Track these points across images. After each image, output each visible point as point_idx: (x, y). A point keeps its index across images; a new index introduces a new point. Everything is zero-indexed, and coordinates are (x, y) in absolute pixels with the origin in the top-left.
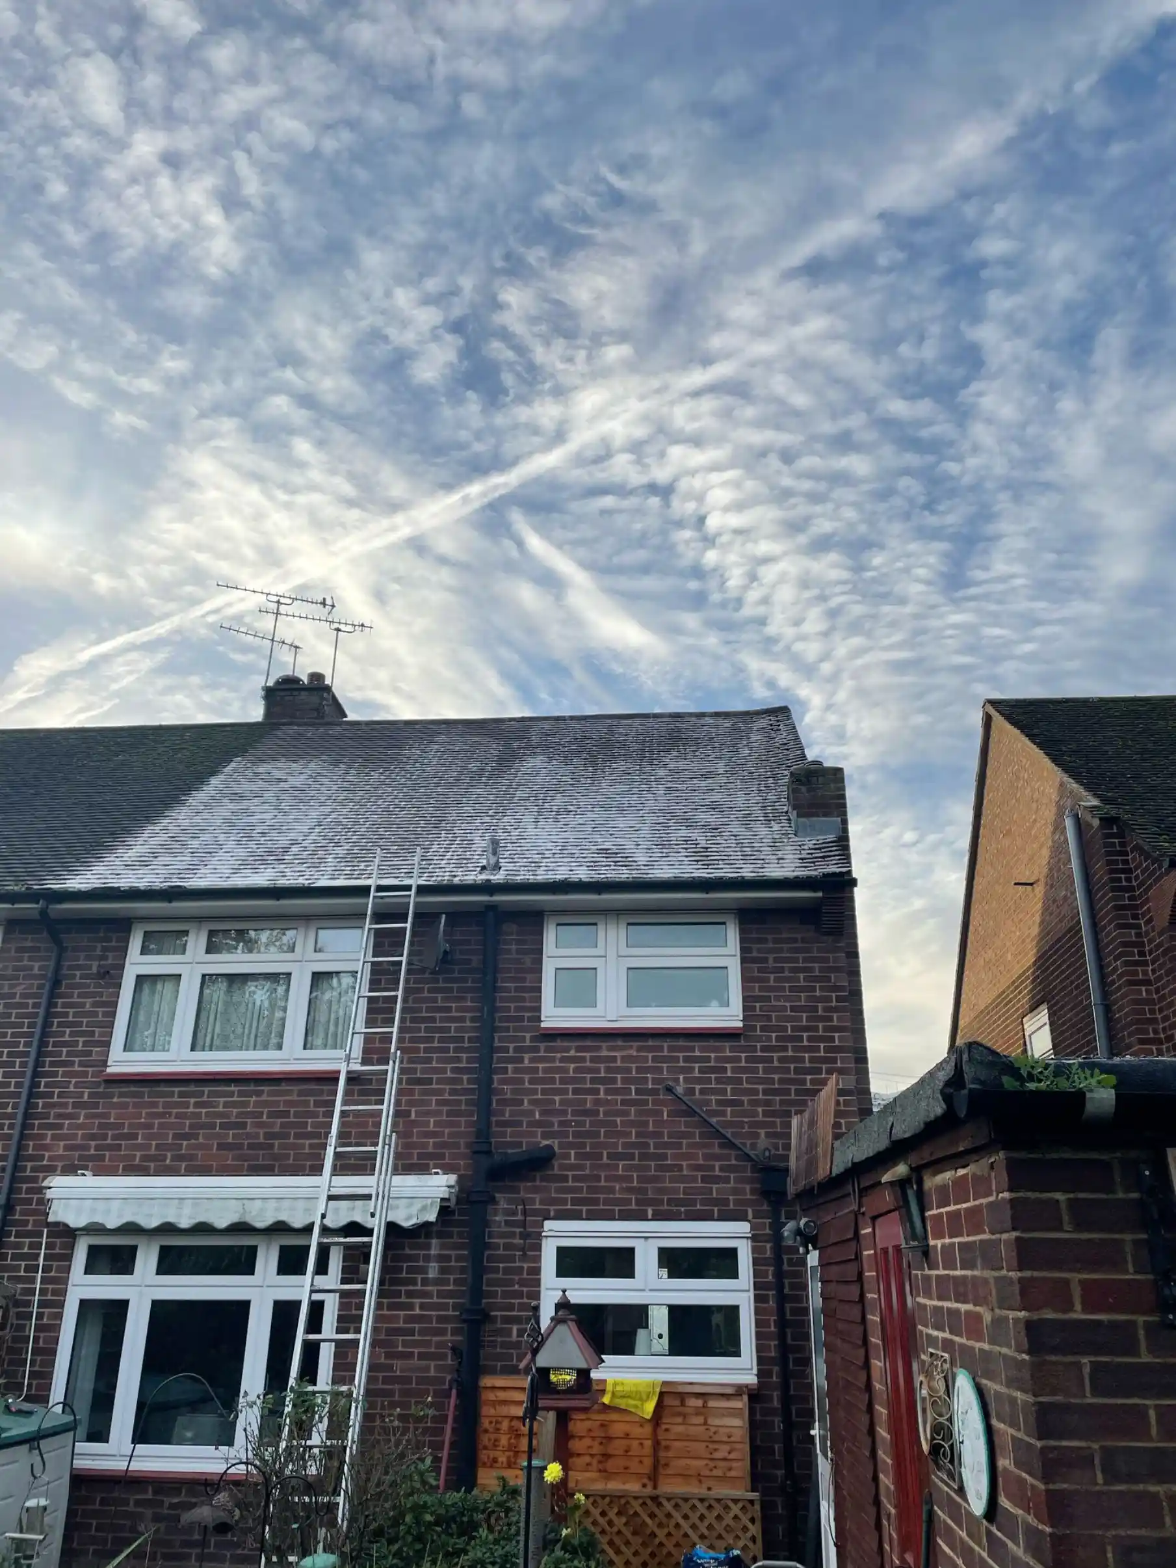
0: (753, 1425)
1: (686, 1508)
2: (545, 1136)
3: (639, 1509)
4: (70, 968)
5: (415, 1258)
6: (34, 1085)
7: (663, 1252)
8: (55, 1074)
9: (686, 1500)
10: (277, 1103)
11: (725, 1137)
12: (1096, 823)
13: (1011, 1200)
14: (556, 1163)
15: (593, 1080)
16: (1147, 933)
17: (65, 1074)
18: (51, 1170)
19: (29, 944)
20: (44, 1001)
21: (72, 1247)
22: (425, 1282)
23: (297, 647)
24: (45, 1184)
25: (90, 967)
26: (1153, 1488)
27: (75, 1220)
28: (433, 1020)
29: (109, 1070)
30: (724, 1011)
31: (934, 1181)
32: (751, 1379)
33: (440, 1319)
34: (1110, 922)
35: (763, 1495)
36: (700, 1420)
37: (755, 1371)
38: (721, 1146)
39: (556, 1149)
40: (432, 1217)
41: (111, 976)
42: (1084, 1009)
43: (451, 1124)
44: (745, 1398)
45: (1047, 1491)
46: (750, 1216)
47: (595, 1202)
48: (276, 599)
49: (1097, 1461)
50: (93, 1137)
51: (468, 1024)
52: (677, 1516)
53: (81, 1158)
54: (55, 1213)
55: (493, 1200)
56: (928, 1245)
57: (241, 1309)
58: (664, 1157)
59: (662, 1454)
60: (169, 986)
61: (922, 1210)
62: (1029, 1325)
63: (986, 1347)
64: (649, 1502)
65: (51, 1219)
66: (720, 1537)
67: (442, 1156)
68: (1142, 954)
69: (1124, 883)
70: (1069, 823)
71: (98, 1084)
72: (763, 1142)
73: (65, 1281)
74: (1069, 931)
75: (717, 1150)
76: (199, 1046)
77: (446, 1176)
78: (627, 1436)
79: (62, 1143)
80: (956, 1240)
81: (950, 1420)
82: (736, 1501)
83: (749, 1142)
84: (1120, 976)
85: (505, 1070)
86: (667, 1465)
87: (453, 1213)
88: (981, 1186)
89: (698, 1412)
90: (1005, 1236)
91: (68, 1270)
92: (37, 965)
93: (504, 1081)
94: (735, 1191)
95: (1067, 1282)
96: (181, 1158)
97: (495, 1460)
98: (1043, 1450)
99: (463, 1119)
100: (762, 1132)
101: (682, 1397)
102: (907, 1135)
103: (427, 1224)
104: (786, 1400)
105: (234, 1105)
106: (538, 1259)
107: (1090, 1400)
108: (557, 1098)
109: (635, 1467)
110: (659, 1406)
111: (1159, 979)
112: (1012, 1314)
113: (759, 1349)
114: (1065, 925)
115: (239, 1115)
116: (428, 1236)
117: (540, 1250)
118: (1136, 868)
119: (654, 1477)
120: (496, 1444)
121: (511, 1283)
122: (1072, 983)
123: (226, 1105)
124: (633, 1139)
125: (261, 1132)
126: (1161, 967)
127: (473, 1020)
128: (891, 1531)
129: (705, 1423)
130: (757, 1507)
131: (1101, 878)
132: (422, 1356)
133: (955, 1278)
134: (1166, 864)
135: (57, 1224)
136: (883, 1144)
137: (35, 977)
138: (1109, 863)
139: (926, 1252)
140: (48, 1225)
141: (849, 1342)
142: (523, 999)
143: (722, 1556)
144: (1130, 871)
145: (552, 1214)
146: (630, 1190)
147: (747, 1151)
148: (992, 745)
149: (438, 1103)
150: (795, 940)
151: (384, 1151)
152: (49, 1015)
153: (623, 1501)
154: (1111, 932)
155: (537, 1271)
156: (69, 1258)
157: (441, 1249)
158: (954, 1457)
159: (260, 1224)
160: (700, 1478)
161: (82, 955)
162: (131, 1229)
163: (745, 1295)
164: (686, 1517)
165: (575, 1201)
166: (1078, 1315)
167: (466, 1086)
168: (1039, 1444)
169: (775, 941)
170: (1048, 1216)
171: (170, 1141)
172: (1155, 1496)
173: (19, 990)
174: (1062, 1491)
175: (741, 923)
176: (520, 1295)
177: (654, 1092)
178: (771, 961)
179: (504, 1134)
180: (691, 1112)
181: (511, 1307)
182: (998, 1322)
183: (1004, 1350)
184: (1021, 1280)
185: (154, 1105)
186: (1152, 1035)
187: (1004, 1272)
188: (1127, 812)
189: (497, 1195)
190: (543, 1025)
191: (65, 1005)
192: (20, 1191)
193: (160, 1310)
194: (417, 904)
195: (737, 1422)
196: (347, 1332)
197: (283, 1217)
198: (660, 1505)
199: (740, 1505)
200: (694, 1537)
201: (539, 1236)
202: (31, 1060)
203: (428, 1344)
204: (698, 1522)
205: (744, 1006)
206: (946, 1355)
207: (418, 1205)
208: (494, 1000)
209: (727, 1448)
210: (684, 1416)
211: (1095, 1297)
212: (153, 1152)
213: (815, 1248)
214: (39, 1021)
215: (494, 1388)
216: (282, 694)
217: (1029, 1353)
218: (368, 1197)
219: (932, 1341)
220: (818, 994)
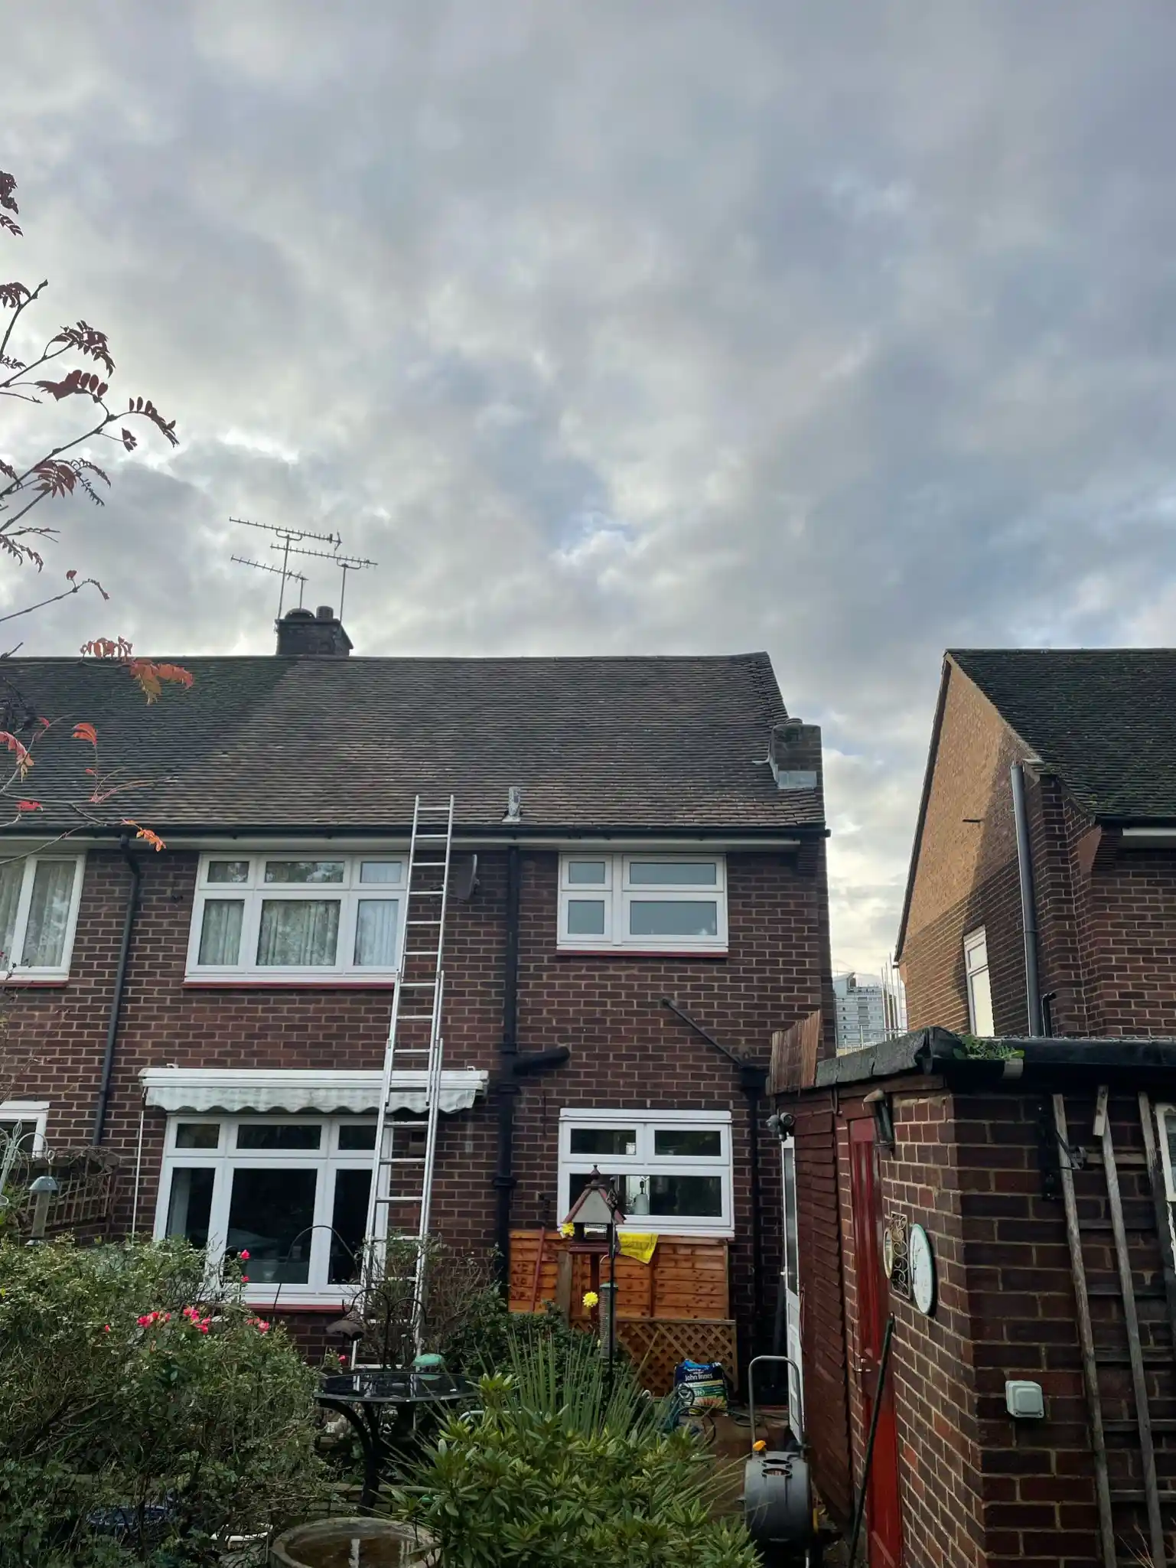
0: (732, 1270)
1: (677, 1331)
2: (561, 1040)
3: (640, 1333)
4: (147, 892)
5: (454, 1137)
6: (123, 991)
7: (658, 1134)
8: (140, 983)
9: (677, 1325)
10: (333, 1010)
11: (712, 1043)
12: (1037, 779)
13: (956, 1124)
14: (570, 1062)
15: (601, 995)
16: (1073, 877)
17: (148, 983)
18: (143, 1063)
19: (109, 870)
20: (127, 921)
21: (164, 1126)
22: (463, 1156)
23: (303, 579)
24: (140, 1074)
25: (164, 892)
26: (1032, 1294)
27: (170, 1103)
28: (464, 942)
29: (186, 980)
30: (712, 938)
31: (899, 1104)
32: (730, 1234)
33: (476, 1185)
34: (1043, 865)
35: (738, 1322)
36: (689, 1265)
37: (733, 1228)
38: (708, 1050)
39: (570, 1050)
40: (469, 1104)
41: (184, 899)
42: (1017, 934)
43: (482, 1030)
44: (726, 1248)
45: (970, 1295)
46: (731, 1107)
47: (604, 1093)
48: (285, 534)
49: (1000, 1277)
50: (177, 1036)
51: (494, 946)
52: (670, 1338)
53: (167, 1053)
54: (152, 1099)
55: (518, 1092)
56: (894, 1145)
57: (309, 1176)
58: (661, 1058)
59: (659, 1290)
60: (234, 910)
61: (891, 1120)
62: (963, 1199)
63: (934, 1210)
64: (648, 1327)
65: (148, 1103)
66: (704, 1353)
67: (475, 1055)
68: (1068, 893)
69: (1057, 832)
70: (1014, 774)
71: (178, 992)
72: (743, 1047)
73: (160, 1153)
74: (1009, 866)
75: (704, 1053)
76: (262, 960)
77: (478, 1072)
78: (629, 1276)
79: (150, 1041)
80: (917, 1144)
81: (906, 1256)
82: (716, 1326)
83: (731, 1047)
84: (1048, 912)
85: (527, 985)
86: (661, 1299)
87: (484, 1101)
88: (936, 1113)
89: (687, 1259)
90: (949, 1145)
91: (162, 1143)
92: (117, 889)
93: (524, 994)
94: (719, 1087)
95: (986, 1174)
96: (254, 1054)
97: (522, 1295)
98: (967, 1270)
99: (492, 1025)
100: (743, 1039)
101: (674, 1247)
102: (885, 1073)
103: (465, 1110)
104: (757, 1250)
105: (297, 1010)
106: (556, 1139)
107: (997, 1242)
108: (571, 1009)
109: (636, 1300)
110: (656, 1254)
111: (1079, 916)
112: (952, 1192)
113: (737, 1210)
114: (1005, 861)
115: (301, 1019)
116: (465, 1119)
117: (557, 1131)
118: (1069, 819)
119: (651, 1308)
120: (523, 1282)
121: (534, 1157)
122: (1008, 910)
123: (290, 1010)
124: (635, 1043)
125: (321, 1034)
126: (1083, 906)
127: (499, 942)
128: (853, 1335)
129: (693, 1267)
130: (734, 1330)
131: (1038, 827)
132: (461, 1214)
133: (914, 1168)
134: (1094, 819)
135: (151, 1107)
136: (865, 1074)
137: (116, 900)
138: (1045, 814)
139: (892, 1149)
140: (145, 1108)
141: (823, 1206)
142: (541, 926)
143: (707, 1367)
144: (1062, 822)
145: (567, 1102)
146: (632, 1085)
147: (730, 1053)
148: (950, 690)
149: (471, 1011)
150: (775, 880)
151: (435, 1053)
152: (132, 932)
153: (626, 1326)
154: (1044, 875)
155: (555, 1148)
156: (162, 1135)
157: (475, 1130)
158: (909, 1280)
159: (324, 1110)
160: (689, 1309)
161: (157, 881)
162: (217, 1111)
163: (727, 1168)
164: (677, 1338)
165: (586, 1093)
166: (993, 1193)
167: (494, 997)
168: (965, 1267)
169: (758, 880)
170: (977, 1134)
171: (243, 1040)
172: (1034, 1298)
173: (103, 910)
174: (979, 1295)
175: (728, 865)
176: (540, 1167)
177: (652, 1005)
178: (754, 896)
179: (526, 1038)
180: (685, 1022)
181: (534, 1176)
182: (943, 1197)
183: (945, 1213)
184: (959, 1172)
185: (228, 1010)
186: (1071, 962)
187: (948, 1167)
188: (1064, 770)
189: (522, 1088)
190: (558, 948)
191: (145, 924)
192: (116, 1079)
193: (242, 1177)
194: (452, 844)
195: (717, 1266)
196: (399, 1195)
197: (345, 1103)
198: (656, 1329)
199: (720, 1329)
200: (685, 1355)
201: (556, 1121)
202: (120, 970)
203: (466, 1204)
204: (686, 1341)
205: (729, 935)
206: (905, 1216)
207: (456, 1096)
208: (517, 926)
209: (711, 1286)
210: (676, 1261)
211: (1002, 1182)
212: (229, 1048)
213: (791, 1135)
214: (124, 937)
215: (520, 1239)
216: (293, 627)
217: (962, 1214)
218: (424, 1090)
219: (894, 1207)
220: (793, 925)
